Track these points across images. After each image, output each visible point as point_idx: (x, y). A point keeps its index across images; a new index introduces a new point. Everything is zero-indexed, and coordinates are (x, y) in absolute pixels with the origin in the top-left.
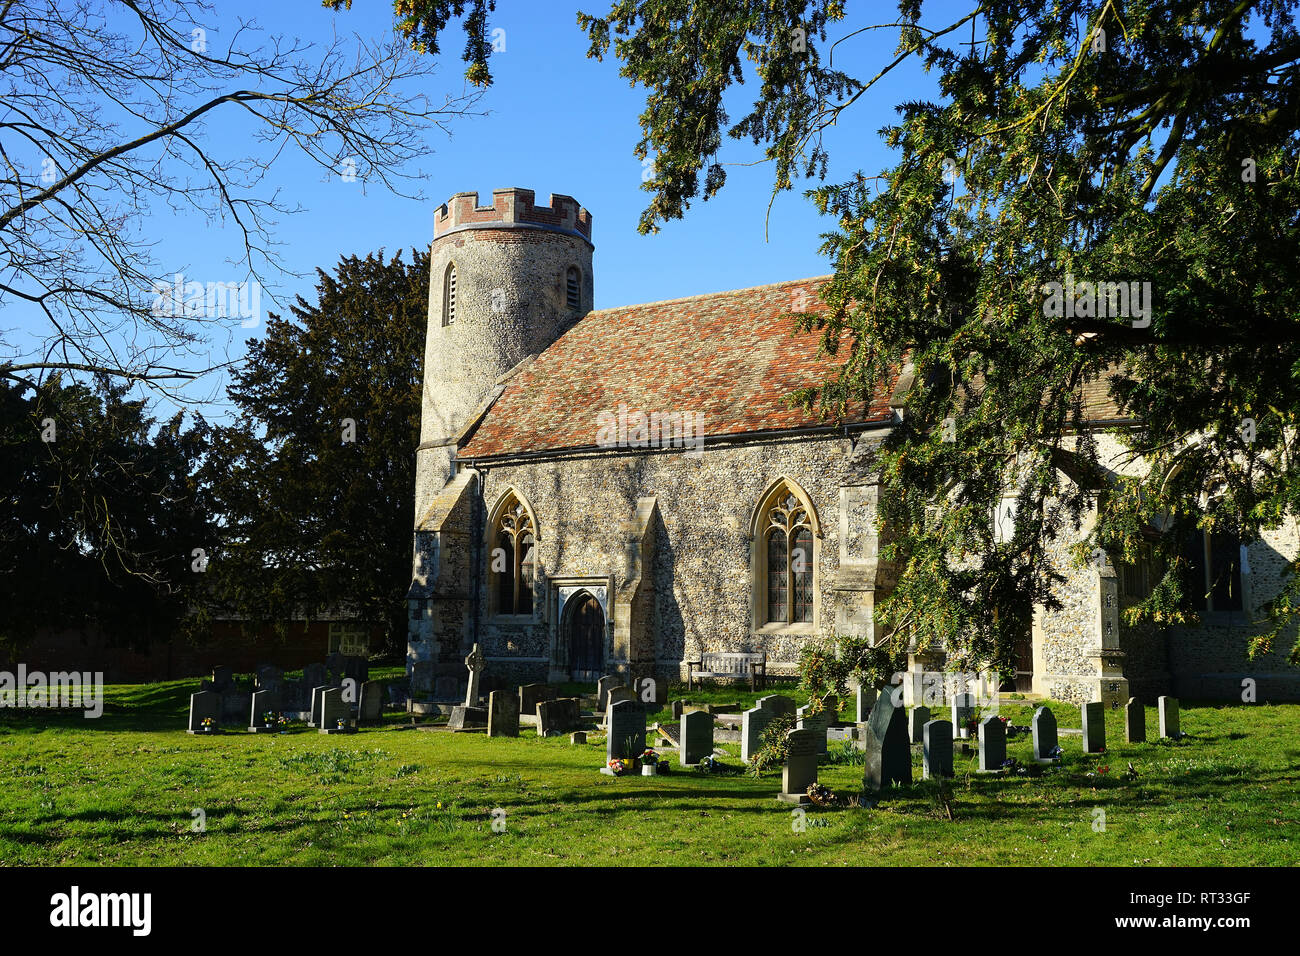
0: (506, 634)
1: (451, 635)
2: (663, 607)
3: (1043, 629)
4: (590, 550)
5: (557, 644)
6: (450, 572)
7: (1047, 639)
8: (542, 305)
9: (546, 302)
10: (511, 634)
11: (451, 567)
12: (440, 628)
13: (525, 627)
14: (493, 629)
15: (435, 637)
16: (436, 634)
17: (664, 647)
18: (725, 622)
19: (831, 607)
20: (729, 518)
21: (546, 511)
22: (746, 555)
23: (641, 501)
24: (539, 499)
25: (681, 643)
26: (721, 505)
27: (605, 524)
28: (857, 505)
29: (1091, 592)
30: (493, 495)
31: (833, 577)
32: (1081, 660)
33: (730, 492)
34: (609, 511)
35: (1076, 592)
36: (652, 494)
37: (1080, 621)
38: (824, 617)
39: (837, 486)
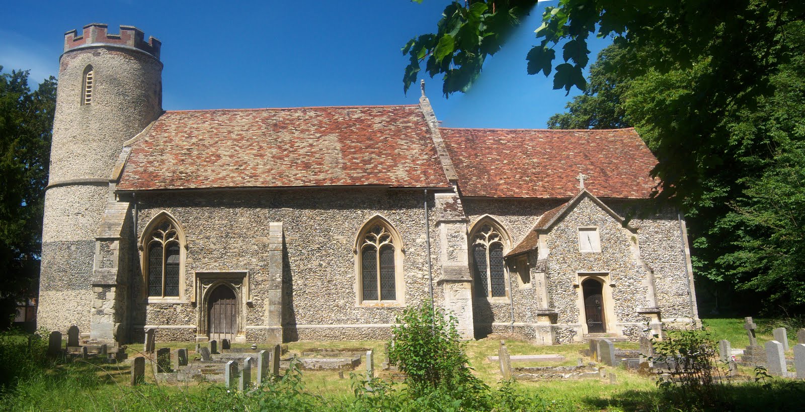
3: (612, 298)
4: (229, 255)
5: (200, 317)
6: (121, 267)
12: (118, 305)
13: (174, 306)
14: (147, 306)
16: (116, 310)
18: (337, 301)
19: (411, 291)
20: (338, 237)
21: (193, 228)
22: (352, 260)
23: (271, 224)
24: (187, 221)
25: (303, 315)
26: (332, 229)
27: (242, 238)
28: (453, 232)
29: (641, 278)
30: (147, 217)
31: (413, 274)
32: (637, 314)
33: (338, 221)
34: (245, 230)
35: (630, 279)
36: (279, 220)
37: (634, 294)
38: (408, 296)
39: (414, 222)
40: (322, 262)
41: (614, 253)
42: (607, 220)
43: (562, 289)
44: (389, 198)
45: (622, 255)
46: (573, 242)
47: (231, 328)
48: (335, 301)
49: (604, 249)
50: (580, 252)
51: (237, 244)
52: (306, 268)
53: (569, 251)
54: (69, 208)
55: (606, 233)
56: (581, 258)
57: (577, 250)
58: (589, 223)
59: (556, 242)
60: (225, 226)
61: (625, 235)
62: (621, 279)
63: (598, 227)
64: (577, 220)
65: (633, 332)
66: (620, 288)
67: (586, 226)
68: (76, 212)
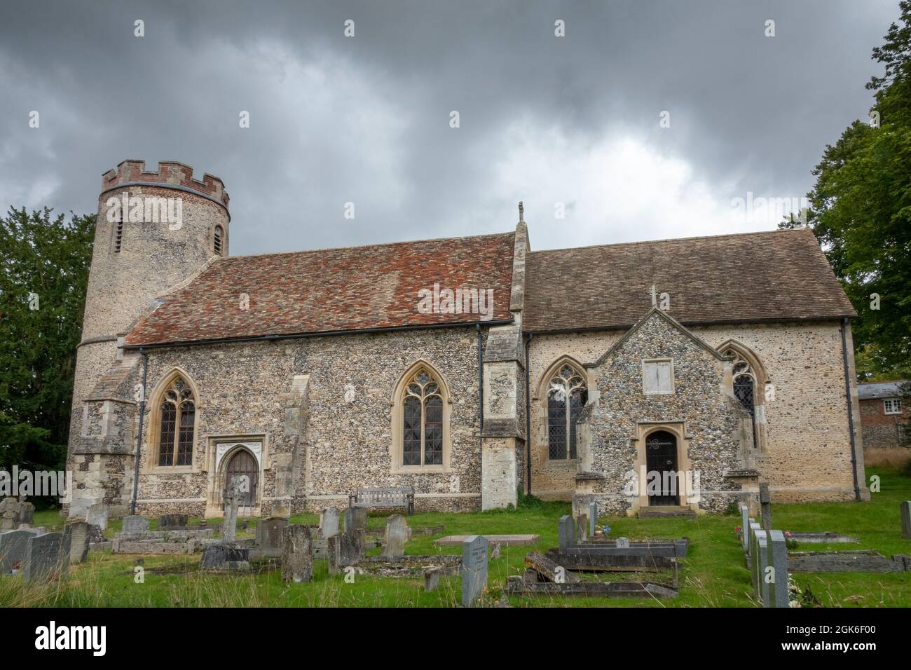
0: (166, 481)
1: (114, 483)
2: (314, 456)
3: (689, 457)
4: (248, 415)
5: (214, 488)
6: (117, 434)
7: (693, 465)
8: (196, 247)
9: (198, 245)
10: (170, 481)
11: (118, 429)
12: (106, 478)
13: (183, 476)
14: (154, 478)
15: (101, 485)
16: (101, 482)
17: (314, 486)
18: (369, 466)
19: (459, 453)
20: (374, 390)
21: (208, 386)
22: (388, 417)
23: (296, 377)
24: (202, 377)
25: (329, 483)
26: (367, 380)
27: (262, 395)
28: (499, 375)
29: (731, 429)
30: (158, 375)
31: (461, 431)
32: (722, 479)
33: (374, 370)
34: (266, 386)
35: (715, 430)
36: (306, 373)
37: (720, 451)
38: (454, 459)
39: (465, 367)
40: (353, 420)
41: (694, 395)
42: (686, 348)
43: (616, 446)
44: (436, 338)
45: (706, 396)
46: (634, 381)
47: (251, 500)
48: (366, 466)
49: (680, 389)
50: (644, 394)
51: (256, 403)
52: (334, 427)
53: (628, 394)
54: (90, 370)
55: (684, 367)
56: (647, 404)
57: (641, 391)
58: (659, 353)
59: (610, 382)
60: (245, 382)
61: (712, 368)
62: (702, 430)
63: (672, 359)
64: (643, 350)
65: (714, 505)
66: (700, 442)
67: (656, 357)
68: (97, 374)
